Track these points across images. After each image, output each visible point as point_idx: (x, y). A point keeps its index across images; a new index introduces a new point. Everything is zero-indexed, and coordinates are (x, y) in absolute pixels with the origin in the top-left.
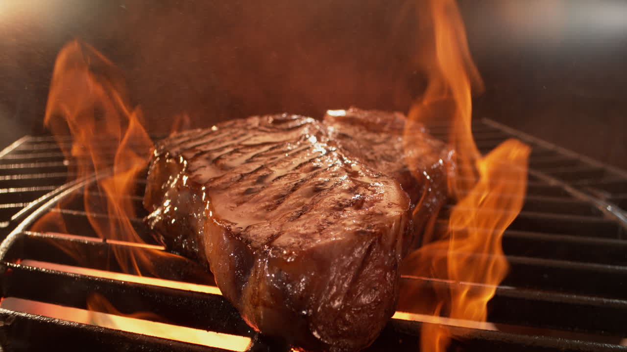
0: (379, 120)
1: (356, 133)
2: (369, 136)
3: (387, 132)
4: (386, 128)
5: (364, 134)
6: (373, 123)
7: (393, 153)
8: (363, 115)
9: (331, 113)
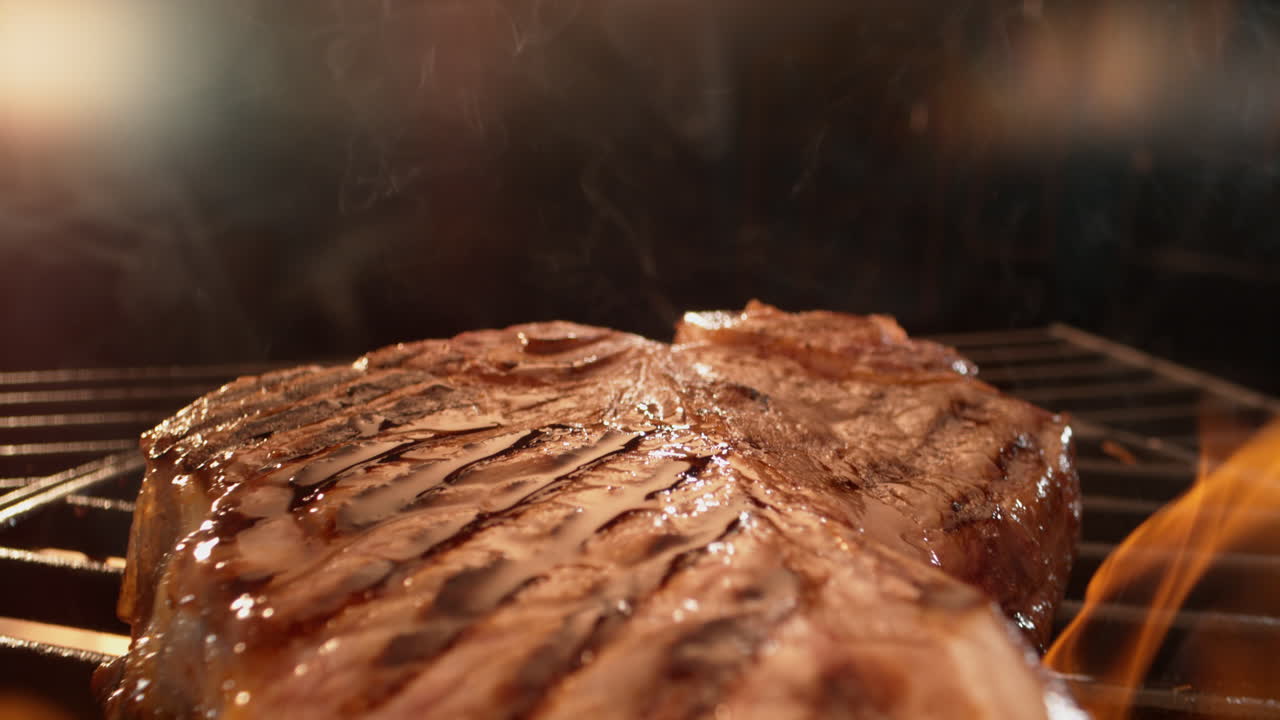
0: (838, 342)
1: (776, 382)
2: (816, 392)
3: (866, 380)
4: (862, 366)
5: (800, 385)
6: (826, 353)
7: (902, 450)
8: (793, 326)
9: (697, 321)
